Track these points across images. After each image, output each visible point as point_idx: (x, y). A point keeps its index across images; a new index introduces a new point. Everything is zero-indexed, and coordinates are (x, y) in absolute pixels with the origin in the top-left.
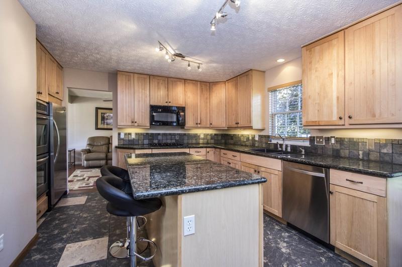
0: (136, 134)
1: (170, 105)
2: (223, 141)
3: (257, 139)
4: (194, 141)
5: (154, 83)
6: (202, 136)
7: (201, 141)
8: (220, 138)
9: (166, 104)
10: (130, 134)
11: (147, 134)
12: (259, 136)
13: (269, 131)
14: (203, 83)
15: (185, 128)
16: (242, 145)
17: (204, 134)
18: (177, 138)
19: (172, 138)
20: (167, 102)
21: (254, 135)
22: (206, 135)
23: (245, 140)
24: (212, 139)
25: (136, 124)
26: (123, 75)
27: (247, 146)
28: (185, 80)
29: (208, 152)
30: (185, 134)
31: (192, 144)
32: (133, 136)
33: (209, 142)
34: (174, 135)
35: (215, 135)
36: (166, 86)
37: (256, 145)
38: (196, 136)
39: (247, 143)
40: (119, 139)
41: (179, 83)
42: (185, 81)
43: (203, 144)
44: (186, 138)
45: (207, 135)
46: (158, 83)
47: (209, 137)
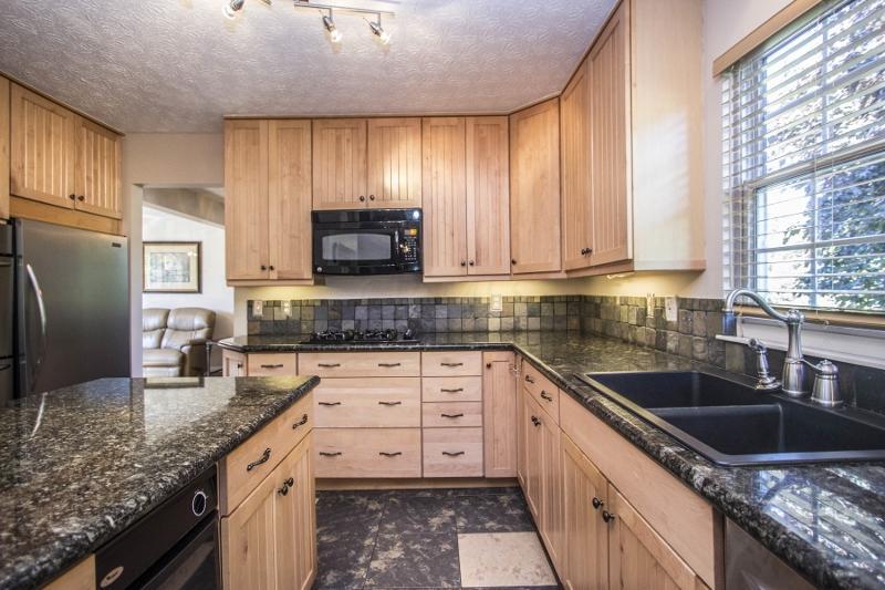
0: (294, 304)
1: (373, 206)
2: (574, 322)
3: (671, 315)
4: (469, 324)
5: (326, 142)
6: (497, 306)
7: (494, 324)
8: (561, 310)
9: (362, 206)
10: (277, 304)
11: (322, 301)
12: (682, 303)
13: (721, 279)
14: (483, 121)
15: (425, 280)
16: (626, 342)
17: (505, 299)
18: (414, 313)
19: (399, 314)
20: (362, 199)
21: (663, 300)
22: (510, 302)
23: (634, 321)
24: (531, 315)
25: (273, 275)
26: (239, 128)
27: (641, 345)
28: (423, 118)
29: (489, 366)
30: (438, 301)
31: (463, 332)
32: (287, 310)
33: (523, 324)
34: (404, 303)
35: (545, 299)
36: (363, 146)
37: (671, 345)
38: (474, 307)
39: (641, 334)
40: (251, 319)
41: (402, 130)
42: (423, 120)
43: (501, 332)
44: (441, 312)
45: (515, 300)
46: (338, 139)
47: (521, 309)
